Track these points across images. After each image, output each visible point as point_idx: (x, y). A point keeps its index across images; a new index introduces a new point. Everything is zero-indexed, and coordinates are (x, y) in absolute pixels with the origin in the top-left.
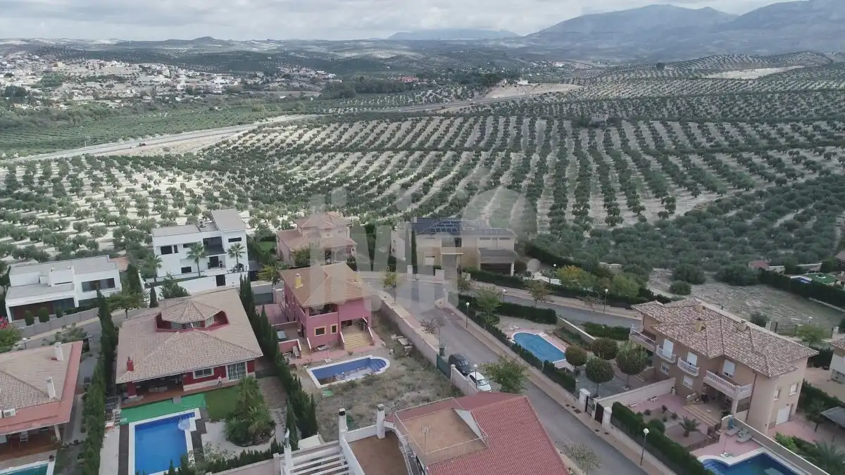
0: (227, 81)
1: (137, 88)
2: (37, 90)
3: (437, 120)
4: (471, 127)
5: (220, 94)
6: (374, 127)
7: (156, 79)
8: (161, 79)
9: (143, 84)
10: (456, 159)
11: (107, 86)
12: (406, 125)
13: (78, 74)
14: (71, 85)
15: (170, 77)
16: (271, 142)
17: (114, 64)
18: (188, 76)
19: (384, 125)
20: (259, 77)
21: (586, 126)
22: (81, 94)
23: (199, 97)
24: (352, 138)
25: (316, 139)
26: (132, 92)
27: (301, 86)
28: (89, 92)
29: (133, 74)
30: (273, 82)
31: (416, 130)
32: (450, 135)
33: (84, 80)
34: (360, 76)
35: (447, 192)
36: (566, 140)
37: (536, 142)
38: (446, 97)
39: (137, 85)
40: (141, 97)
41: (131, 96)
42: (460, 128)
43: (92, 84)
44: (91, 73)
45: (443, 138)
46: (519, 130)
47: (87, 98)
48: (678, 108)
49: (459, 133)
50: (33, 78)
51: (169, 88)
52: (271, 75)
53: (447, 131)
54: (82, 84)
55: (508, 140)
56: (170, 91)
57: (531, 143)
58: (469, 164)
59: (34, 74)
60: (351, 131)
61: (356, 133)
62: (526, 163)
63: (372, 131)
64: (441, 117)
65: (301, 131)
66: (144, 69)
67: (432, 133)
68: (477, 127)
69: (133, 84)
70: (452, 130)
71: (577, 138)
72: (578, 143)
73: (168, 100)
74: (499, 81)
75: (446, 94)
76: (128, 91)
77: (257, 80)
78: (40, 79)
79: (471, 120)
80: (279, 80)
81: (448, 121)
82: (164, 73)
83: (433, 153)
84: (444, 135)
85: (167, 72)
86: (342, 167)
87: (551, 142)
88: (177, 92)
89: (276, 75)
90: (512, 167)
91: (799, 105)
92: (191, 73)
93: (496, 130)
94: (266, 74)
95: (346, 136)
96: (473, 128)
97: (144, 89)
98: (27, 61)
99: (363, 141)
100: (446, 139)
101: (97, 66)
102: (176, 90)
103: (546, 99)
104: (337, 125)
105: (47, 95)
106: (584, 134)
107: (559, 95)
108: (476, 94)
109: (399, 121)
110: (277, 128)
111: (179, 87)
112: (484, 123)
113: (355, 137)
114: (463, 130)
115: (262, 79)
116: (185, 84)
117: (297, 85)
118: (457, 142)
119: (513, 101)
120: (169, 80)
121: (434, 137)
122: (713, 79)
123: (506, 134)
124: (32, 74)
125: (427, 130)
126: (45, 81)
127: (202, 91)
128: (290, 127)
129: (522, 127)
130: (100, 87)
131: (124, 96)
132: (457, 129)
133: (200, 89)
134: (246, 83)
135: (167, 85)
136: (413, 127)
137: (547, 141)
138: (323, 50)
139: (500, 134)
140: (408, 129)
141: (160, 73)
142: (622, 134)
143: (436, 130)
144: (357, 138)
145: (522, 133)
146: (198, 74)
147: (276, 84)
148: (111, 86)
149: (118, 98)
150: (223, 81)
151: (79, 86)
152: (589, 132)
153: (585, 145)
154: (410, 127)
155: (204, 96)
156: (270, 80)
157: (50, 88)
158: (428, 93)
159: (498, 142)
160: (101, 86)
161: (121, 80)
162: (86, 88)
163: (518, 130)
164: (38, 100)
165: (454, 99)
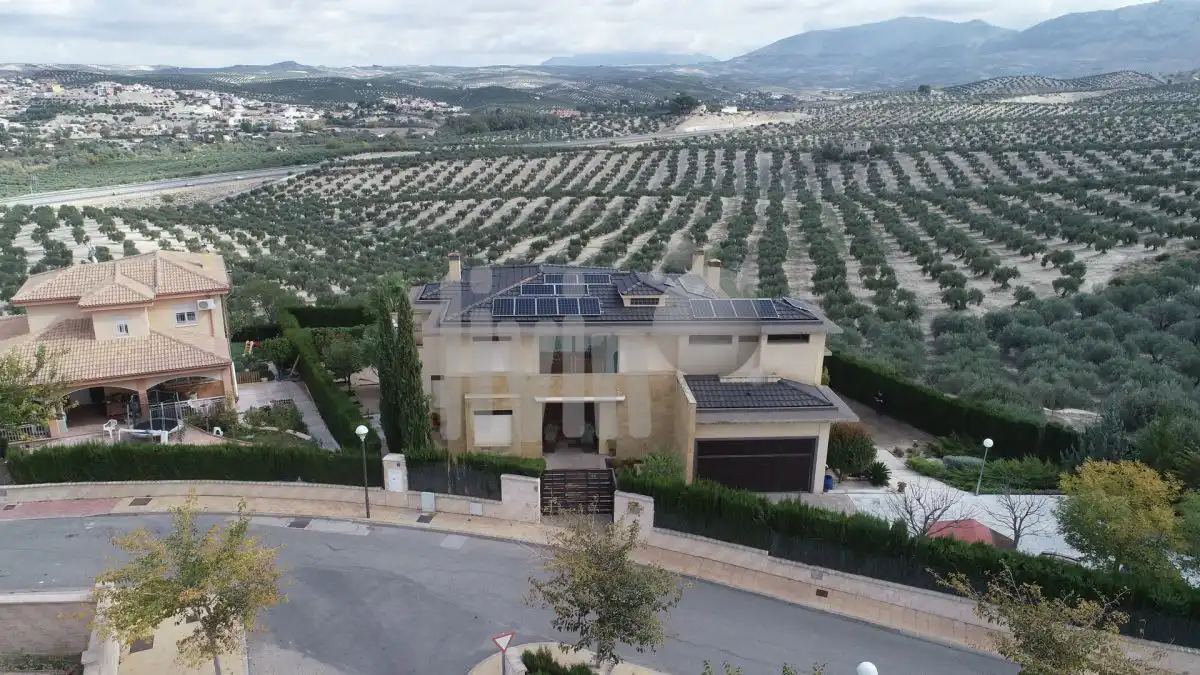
0: (303, 114)
1: (169, 122)
2: (17, 125)
3: (601, 156)
4: (655, 163)
5: (291, 131)
6: (504, 165)
7: (199, 111)
8: (207, 110)
9: (179, 116)
10: (629, 206)
11: (123, 120)
12: (553, 163)
13: (81, 102)
14: (69, 118)
15: (220, 109)
16: (339, 189)
17: (136, 88)
18: (248, 107)
19: (518, 162)
20: (351, 109)
21: (836, 159)
22: (82, 130)
23: (260, 135)
24: (467, 180)
25: (411, 184)
26: (160, 129)
27: (411, 121)
28: (96, 128)
29: (165, 103)
30: (369, 115)
31: (569, 169)
32: (620, 175)
33: (90, 111)
34: (496, 109)
35: (613, 254)
36: (807, 179)
37: (758, 183)
38: (617, 130)
39: (169, 119)
40: (173, 135)
41: (159, 133)
42: (637, 166)
43: (102, 116)
44: (101, 101)
45: (611, 180)
46: (730, 167)
47: (91, 135)
48: (969, 138)
49: (636, 172)
50: (15, 108)
51: (217, 123)
52: (368, 106)
53: (616, 170)
54: (87, 116)
55: (714, 182)
56: (217, 126)
57: (750, 186)
58: (652, 214)
59: (18, 103)
60: (467, 172)
61: (475, 175)
62: (748, 209)
63: (500, 170)
64: (609, 151)
65: (388, 172)
66: (182, 97)
67: (594, 174)
68: (663, 164)
69: (163, 117)
70: (625, 170)
71: (823, 176)
72: (826, 184)
73: (213, 139)
74: (695, 108)
75: (617, 126)
76: (155, 127)
77: (348, 113)
78: (24, 110)
79: (655, 155)
80: (379, 112)
81: (618, 157)
82: (212, 103)
83: (592, 199)
84: (612, 175)
85: (217, 101)
86: (441, 220)
87: (783, 183)
88: (227, 129)
89: (375, 106)
90: (723, 217)
91: (1155, 130)
92: (252, 103)
93: (693, 167)
94: (361, 104)
95: (459, 178)
96: (658, 166)
97: (180, 124)
98: (14, 85)
99: (484, 186)
100: (615, 181)
101: (111, 91)
102: (227, 126)
103: (765, 132)
104: (445, 163)
105: (31, 131)
106: (834, 171)
107: (784, 127)
108: (662, 125)
109: (543, 156)
110: (352, 168)
111: (232, 122)
112: (674, 158)
113: (471, 180)
114: (643, 169)
115: (355, 111)
116: (241, 118)
117: (404, 119)
118: (632, 185)
119: (716, 135)
120: (219, 112)
121: (597, 178)
122: (1006, 104)
123: (710, 173)
124: (13, 103)
125: (585, 169)
126: (32, 112)
127: (265, 128)
128: (372, 166)
129: (735, 163)
130: (114, 121)
131: (148, 133)
132: (633, 167)
133: (262, 124)
134: (331, 117)
135: (215, 119)
136: (564, 165)
137: (776, 181)
138: (449, 77)
139: (701, 173)
140: (556, 168)
141: (206, 102)
142: (897, 170)
143: (599, 169)
144: (477, 181)
145: (735, 171)
146: (262, 104)
147: (375, 119)
148: (131, 120)
149: (138, 136)
150: (298, 114)
151: (81, 119)
152: (841, 168)
153: (839, 186)
154: (559, 165)
155: (268, 135)
156: (366, 113)
157: (39, 122)
158: (592, 126)
159: (697, 184)
160: (116, 119)
161: (145, 111)
162: (93, 121)
163: (728, 167)
164: (15, 137)
165: (629, 132)
